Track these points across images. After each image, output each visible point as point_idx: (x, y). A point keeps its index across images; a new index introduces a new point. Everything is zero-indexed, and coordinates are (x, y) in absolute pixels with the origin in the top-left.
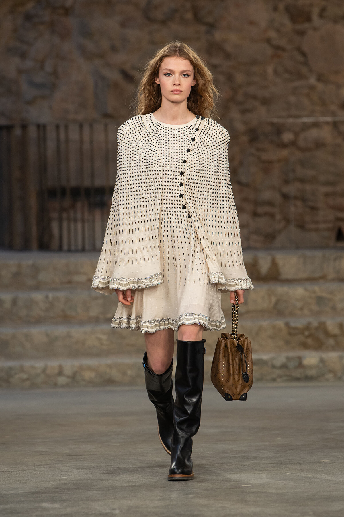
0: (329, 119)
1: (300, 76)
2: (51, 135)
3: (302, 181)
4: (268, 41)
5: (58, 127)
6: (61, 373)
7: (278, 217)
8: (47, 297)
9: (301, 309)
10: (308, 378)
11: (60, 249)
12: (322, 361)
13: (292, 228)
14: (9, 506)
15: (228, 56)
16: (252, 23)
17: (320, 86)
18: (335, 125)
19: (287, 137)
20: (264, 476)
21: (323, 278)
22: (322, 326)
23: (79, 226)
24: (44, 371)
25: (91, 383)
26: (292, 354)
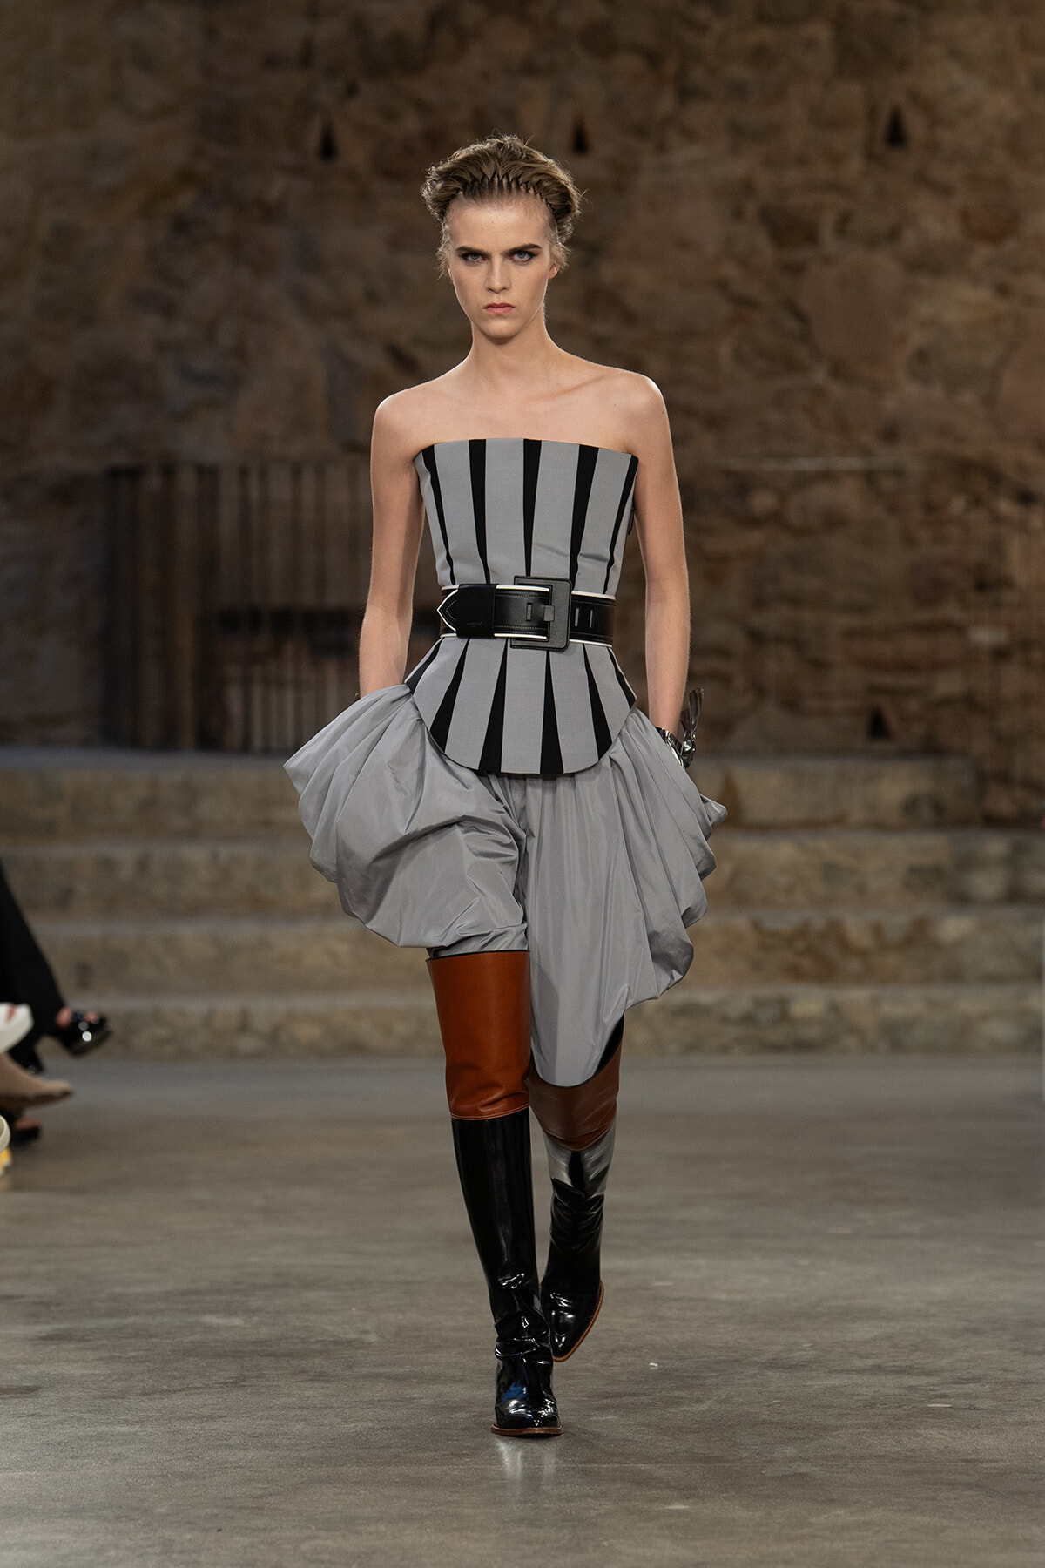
0: (855, 463)
1: (791, 365)
2: (229, 488)
3: (795, 601)
4: (722, 286)
5: (243, 473)
6: (244, 1026)
7: (739, 682)
8: (215, 857)
9: (789, 890)
10: (802, 1046)
11: (245, 748)
12: (834, 1008)
13: (771, 710)
14: (130, 1320)
15: (629, 318)
16: (684, 244)
17: (837, 390)
18: (869, 477)
19: (762, 502)
20: (702, 1262)
21: (840, 821)
22: (835, 931)
23: (290, 696)
24: (208, 1021)
25: (314, 1051)
26: (768, 991)
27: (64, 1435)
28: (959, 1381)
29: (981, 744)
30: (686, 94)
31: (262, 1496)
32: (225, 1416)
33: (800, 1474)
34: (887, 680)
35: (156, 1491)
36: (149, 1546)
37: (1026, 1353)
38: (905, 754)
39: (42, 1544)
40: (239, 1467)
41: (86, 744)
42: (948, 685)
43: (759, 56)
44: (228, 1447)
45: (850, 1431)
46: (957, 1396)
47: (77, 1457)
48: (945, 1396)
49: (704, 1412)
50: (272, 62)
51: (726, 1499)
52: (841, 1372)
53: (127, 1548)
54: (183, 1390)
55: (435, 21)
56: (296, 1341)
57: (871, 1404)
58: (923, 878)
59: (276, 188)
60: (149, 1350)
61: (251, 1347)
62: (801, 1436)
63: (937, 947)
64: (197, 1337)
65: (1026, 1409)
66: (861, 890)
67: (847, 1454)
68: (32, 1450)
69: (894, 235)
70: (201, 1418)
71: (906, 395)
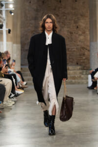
29: (84, 65)
30: (65, 25)
34: (78, 61)
38: (79, 65)
42: (82, 61)
43: (69, 23)
63: (81, 77)
66: (76, 74)
69: (78, 33)
71: (79, 43)
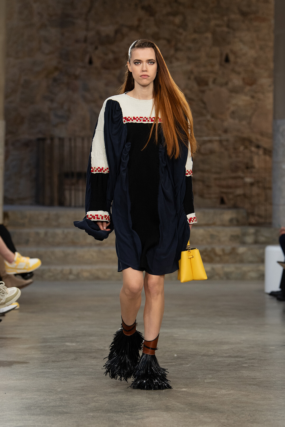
0: (217, 138)
1: (202, 115)
2: (67, 144)
3: (203, 171)
5: (70, 140)
6: (71, 273)
8: (63, 232)
11: (70, 206)
12: (213, 269)
14: (48, 344)
17: (213, 121)
18: (221, 141)
20: (185, 330)
21: (214, 224)
22: (213, 250)
24: (62, 272)
25: (88, 279)
27: (34, 372)
28: (250, 359)
29: (247, 206)
30: (177, 50)
31: (83, 387)
32: (73, 367)
33: (213, 382)
34: (224, 190)
35: (57, 385)
36: (57, 399)
37: (265, 352)
38: (229, 208)
39: (31, 398)
40: (77, 380)
41: (32, 204)
42: (239, 191)
43: (194, 41)
44: (74, 375)
45: (224, 371)
46: (249, 363)
47: (38, 377)
48: (246, 363)
49: (188, 367)
50: (77, 41)
51: (195, 388)
52: (221, 357)
53: (52, 399)
54: (62, 361)
55: (117, 32)
56: (89, 349)
57: (229, 365)
58: (234, 238)
59: (78, 71)
60: (53, 351)
61: (78, 351)
62: (213, 373)
63: (237, 254)
64: (64, 348)
65: (266, 366)
66: (219, 241)
67: (224, 377)
68: (27, 375)
69: (226, 84)
70: (67, 368)
71: (229, 122)
